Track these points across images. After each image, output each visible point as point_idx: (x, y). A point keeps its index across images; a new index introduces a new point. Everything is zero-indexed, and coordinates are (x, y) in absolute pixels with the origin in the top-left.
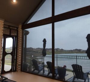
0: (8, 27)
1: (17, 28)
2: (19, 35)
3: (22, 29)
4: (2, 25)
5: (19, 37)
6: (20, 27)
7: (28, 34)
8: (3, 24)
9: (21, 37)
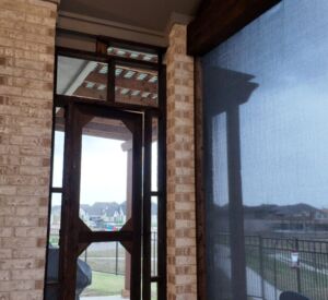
0: (91, 47)
1: (161, 51)
2: (170, 99)
3: (189, 53)
4: (43, 31)
5: (170, 116)
6: (178, 37)
7: (244, 98)
8: (52, 23)
9: (186, 115)
